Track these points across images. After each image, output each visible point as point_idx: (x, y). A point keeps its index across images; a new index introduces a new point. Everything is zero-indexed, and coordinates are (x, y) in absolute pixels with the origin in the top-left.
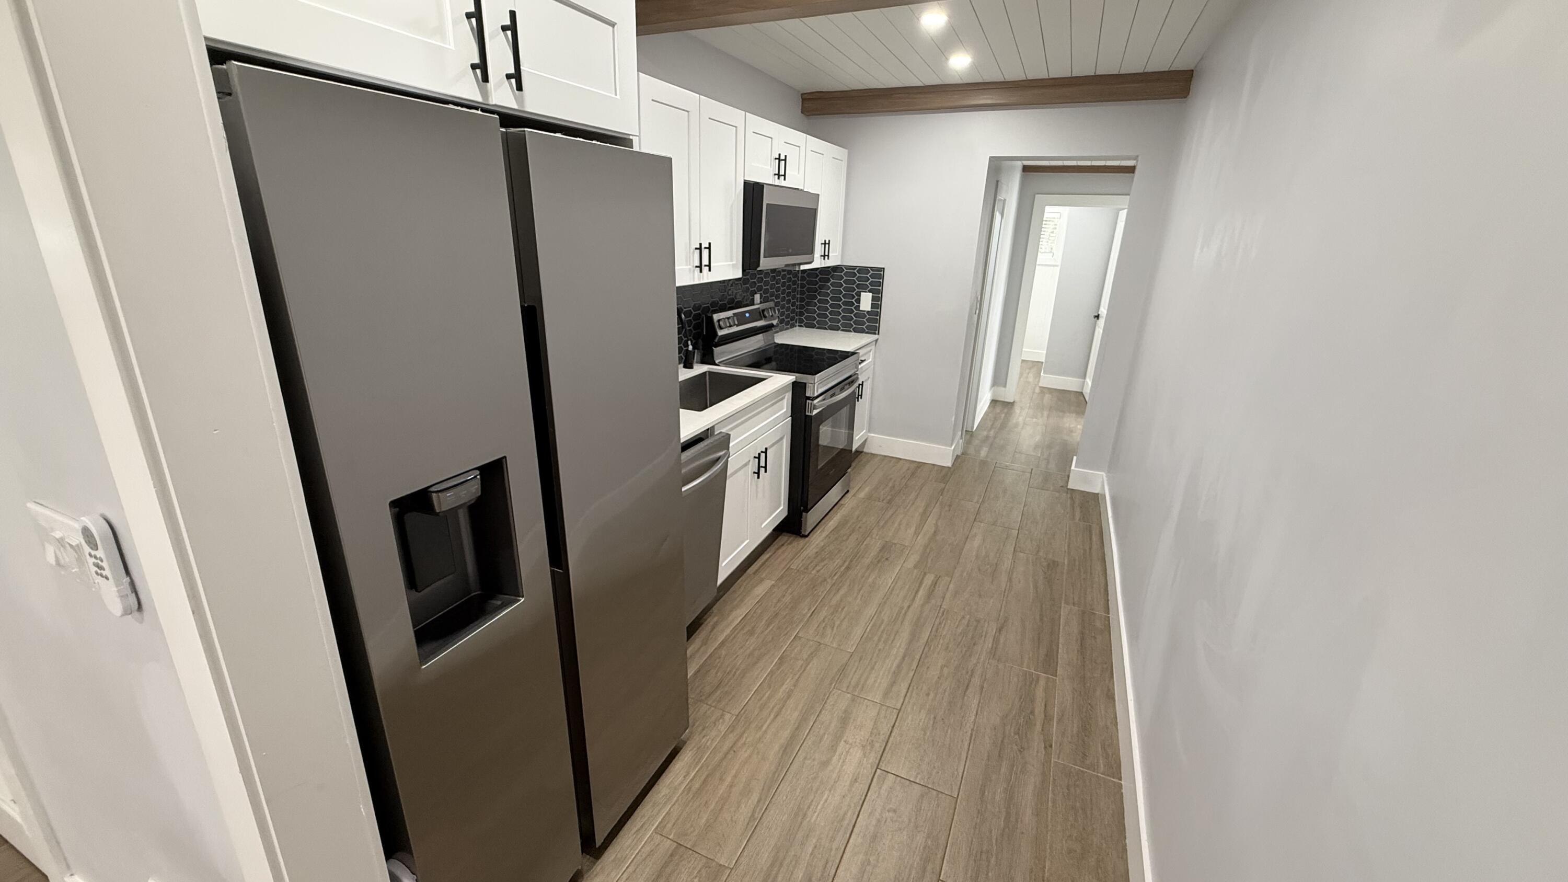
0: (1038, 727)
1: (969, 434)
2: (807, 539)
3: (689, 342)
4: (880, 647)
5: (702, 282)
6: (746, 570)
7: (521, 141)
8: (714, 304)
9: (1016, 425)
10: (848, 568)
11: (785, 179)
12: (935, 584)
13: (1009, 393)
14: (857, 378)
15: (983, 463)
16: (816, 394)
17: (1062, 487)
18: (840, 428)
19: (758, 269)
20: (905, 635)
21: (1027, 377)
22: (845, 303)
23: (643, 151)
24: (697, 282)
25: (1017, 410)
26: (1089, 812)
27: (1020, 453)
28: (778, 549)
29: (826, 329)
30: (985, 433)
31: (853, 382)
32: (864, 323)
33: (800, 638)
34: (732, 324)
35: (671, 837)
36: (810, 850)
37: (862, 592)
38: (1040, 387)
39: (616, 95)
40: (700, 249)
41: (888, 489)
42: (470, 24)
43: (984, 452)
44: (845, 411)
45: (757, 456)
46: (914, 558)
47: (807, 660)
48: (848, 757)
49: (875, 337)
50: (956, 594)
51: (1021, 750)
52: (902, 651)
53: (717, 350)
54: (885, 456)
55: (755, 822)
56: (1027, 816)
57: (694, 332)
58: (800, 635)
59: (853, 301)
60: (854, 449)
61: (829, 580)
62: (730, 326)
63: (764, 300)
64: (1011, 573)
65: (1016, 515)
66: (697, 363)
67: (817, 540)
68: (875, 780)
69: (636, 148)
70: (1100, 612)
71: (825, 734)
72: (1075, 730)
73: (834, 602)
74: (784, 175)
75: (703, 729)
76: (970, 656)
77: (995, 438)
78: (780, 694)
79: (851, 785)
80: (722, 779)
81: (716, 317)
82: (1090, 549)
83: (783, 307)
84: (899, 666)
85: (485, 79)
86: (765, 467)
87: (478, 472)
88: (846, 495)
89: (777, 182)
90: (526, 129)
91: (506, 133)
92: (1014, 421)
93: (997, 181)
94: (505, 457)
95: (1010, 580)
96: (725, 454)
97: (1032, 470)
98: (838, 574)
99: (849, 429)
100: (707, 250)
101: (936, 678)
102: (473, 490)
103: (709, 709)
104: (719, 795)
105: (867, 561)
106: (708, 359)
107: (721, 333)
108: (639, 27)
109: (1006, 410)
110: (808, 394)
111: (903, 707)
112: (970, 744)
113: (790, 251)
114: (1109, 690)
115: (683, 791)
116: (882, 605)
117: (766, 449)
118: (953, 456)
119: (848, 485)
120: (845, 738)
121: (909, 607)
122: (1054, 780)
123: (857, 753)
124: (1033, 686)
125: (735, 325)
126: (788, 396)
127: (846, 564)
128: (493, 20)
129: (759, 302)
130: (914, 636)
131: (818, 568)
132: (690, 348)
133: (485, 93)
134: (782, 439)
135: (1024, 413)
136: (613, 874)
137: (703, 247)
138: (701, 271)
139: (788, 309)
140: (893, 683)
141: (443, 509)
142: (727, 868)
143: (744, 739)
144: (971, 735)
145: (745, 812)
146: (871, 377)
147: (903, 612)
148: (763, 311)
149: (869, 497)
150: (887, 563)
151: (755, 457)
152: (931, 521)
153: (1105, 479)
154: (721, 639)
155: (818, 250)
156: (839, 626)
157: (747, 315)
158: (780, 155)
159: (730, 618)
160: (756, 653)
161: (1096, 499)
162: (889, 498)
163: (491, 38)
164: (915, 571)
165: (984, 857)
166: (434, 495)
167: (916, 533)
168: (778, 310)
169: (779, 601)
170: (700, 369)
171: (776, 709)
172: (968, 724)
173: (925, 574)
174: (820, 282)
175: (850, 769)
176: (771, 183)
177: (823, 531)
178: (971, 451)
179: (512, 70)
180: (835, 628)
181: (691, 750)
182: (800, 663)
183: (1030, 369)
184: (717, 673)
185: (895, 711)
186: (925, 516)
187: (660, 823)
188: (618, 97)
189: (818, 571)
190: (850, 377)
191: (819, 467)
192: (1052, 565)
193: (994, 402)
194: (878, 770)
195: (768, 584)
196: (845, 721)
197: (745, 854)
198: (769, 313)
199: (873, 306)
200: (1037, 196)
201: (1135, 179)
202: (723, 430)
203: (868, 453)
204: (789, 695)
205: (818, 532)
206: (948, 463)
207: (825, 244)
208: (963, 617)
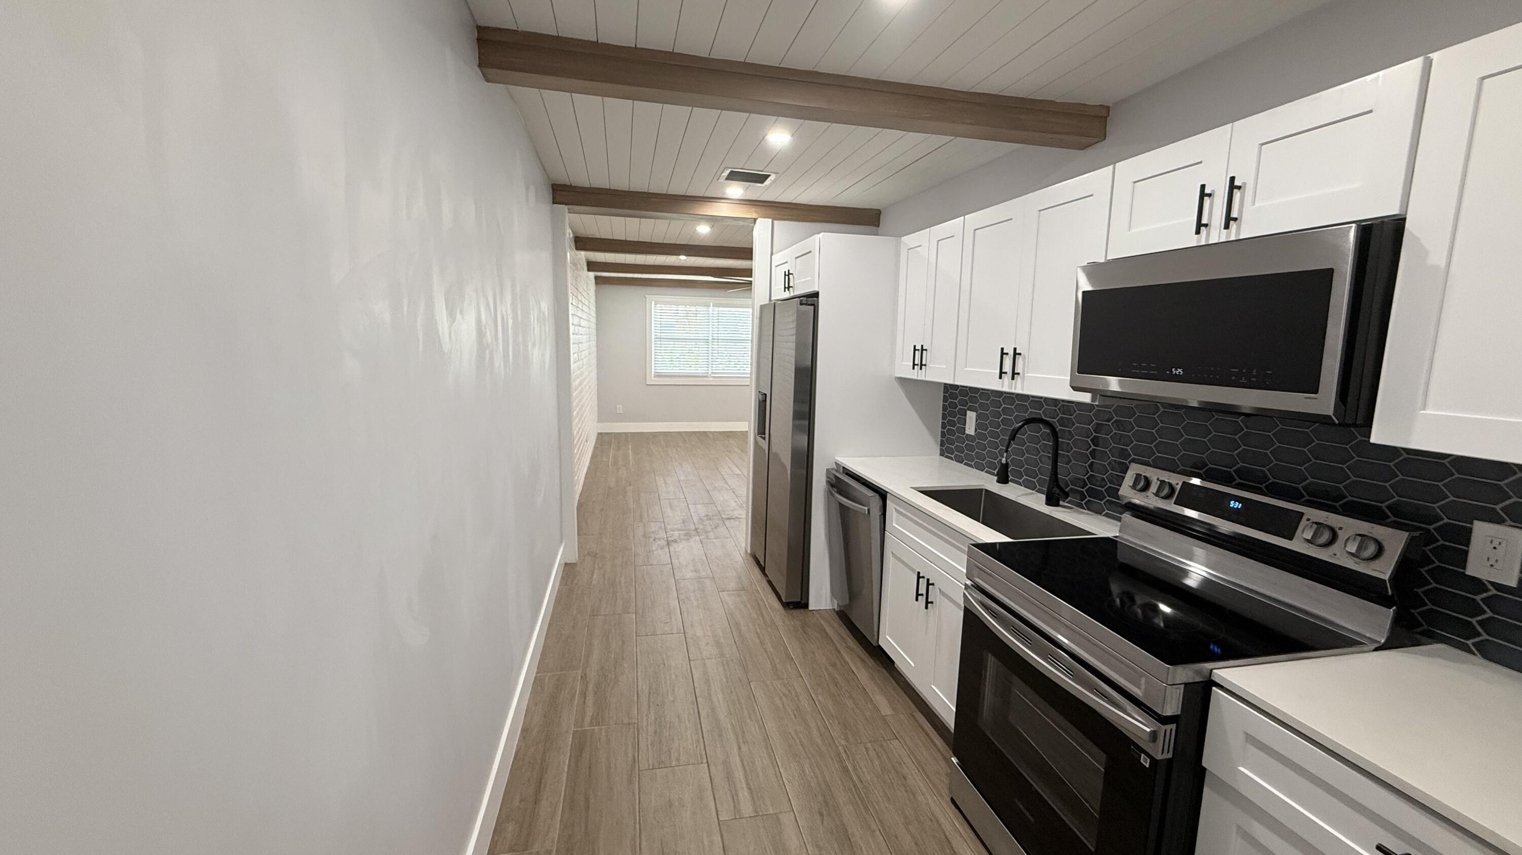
37: (799, 745)
51: (602, 669)
101: (677, 689)
111: (689, 664)
112: (637, 662)
120: (711, 638)
124: (595, 717)
144: (637, 666)
151: (921, 576)
156: (781, 698)
160: (810, 654)
185: (693, 659)
194: (683, 632)
196: (718, 645)
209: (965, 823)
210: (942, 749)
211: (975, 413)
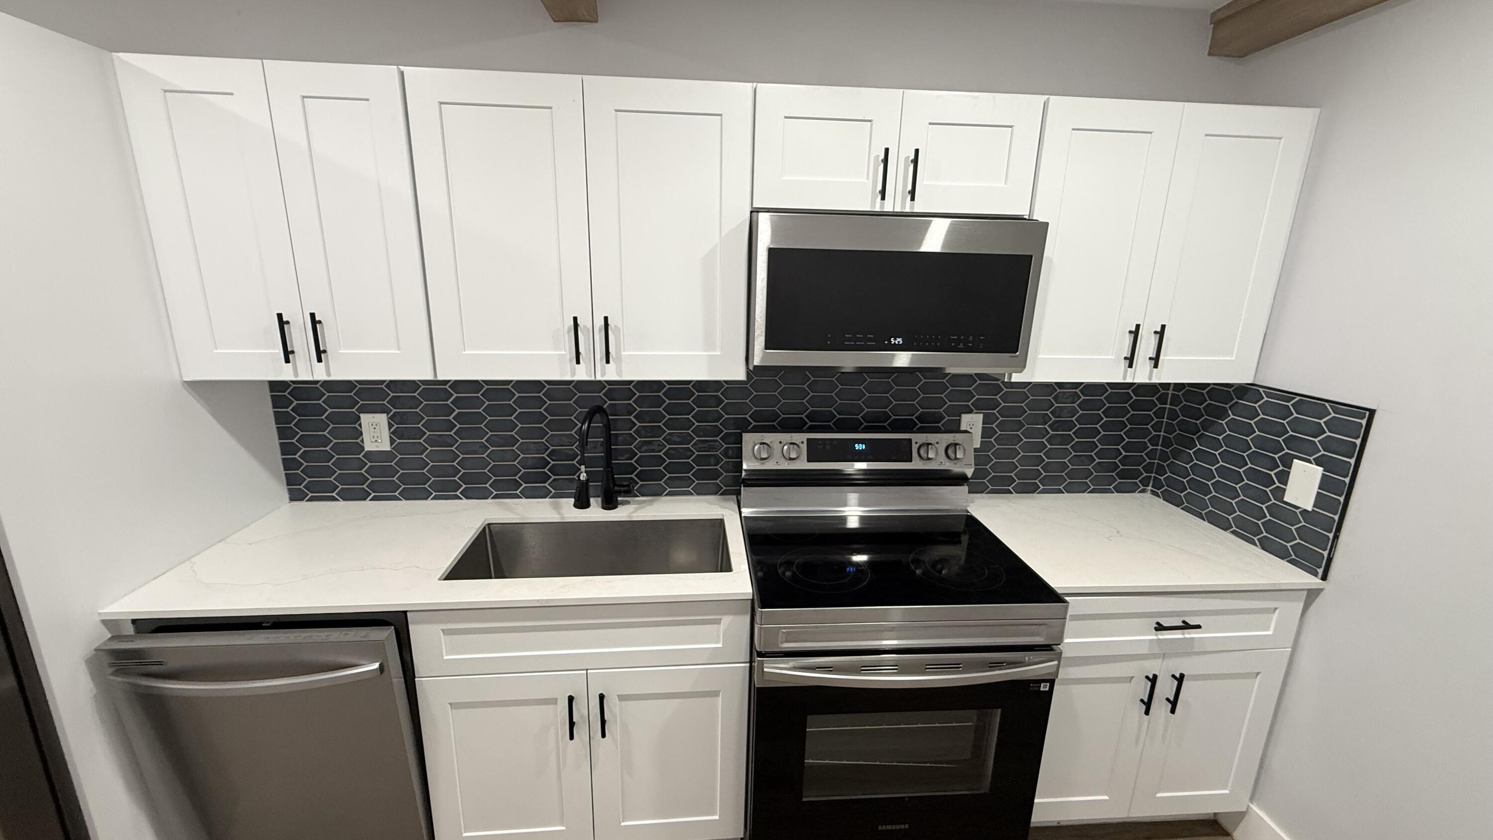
22: (1254, 475)
32: (1290, 537)
34: (792, 455)
59: (1271, 474)
125: (802, 458)
157: (860, 446)
199: (1322, 502)
211: (385, 415)
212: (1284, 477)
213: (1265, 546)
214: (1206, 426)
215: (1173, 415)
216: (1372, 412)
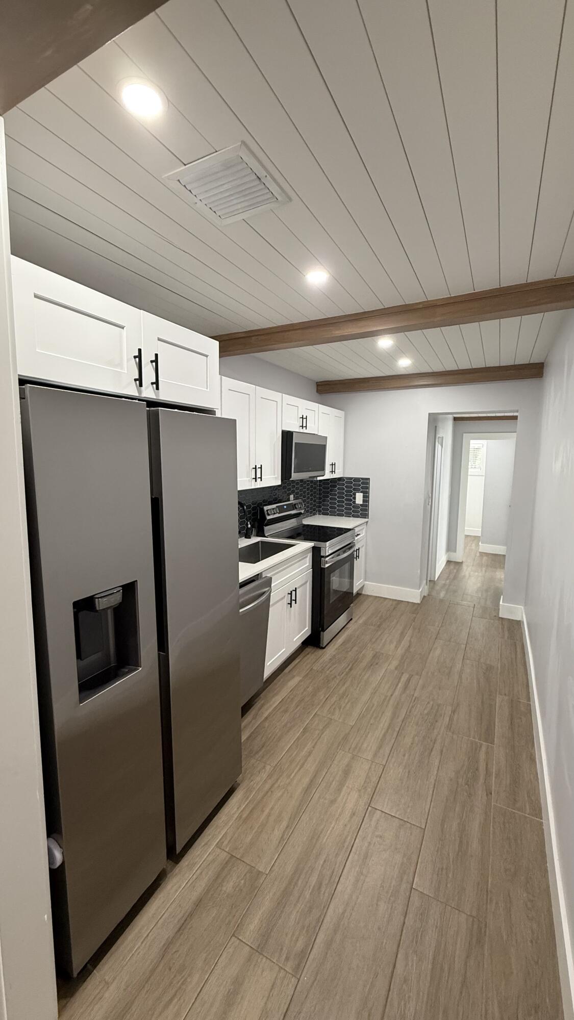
0: (481, 780)
1: (432, 583)
2: (324, 650)
3: (249, 523)
4: (371, 722)
5: (256, 487)
6: (284, 670)
7: (157, 414)
8: (264, 501)
9: (464, 576)
10: (351, 669)
11: (306, 429)
12: (409, 680)
13: (458, 556)
14: (354, 545)
15: (441, 601)
16: (327, 554)
17: (495, 616)
18: (344, 578)
19: (291, 479)
20: (388, 714)
21: (471, 546)
22: (347, 500)
23: (223, 417)
24: (253, 487)
25: (464, 566)
26: (519, 842)
27: (467, 595)
28: (304, 657)
29: (335, 515)
30: (443, 582)
31: (351, 547)
32: (359, 512)
33: (318, 715)
34: (275, 512)
35: (227, 850)
36: (322, 863)
37: (360, 685)
38: (480, 552)
39: (207, 389)
40: (256, 468)
41: (378, 618)
42: (136, 361)
43: (442, 595)
44: (347, 566)
45: (290, 593)
46: (395, 663)
47: (322, 730)
48: (349, 798)
49: (366, 520)
50: (423, 687)
51: (470, 795)
52: (386, 725)
53: (266, 528)
54: (376, 597)
55: (283, 841)
56: (475, 845)
57: (252, 517)
58: (318, 713)
59: (351, 498)
60: (355, 591)
61: (338, 677)
62: (274, 514)
63: (295, 498)
64: (461, 672)
65: (464, 635)
66: (254, 536)
67: (330, 651)
68: (367, 815)
69: (218, 415)
70: (524, 701)
71: (333, 781)
72: (508, 782)
73: (341, 692)
74: (306, 427)
75: (251, 776)
76: (434, 729)
77: (450, 585)
78: (303, 753)
79: (351, 817)
80: (263, 811)
81: (266, 508)
82: (516, 658)
83: (308, 503)
84: (384, 735)
85: (141, 385)
86: (295, 600)
87: (121, 588)
88: (351, 622)
89: (301, 431)
90: (160, 408)
91: (149, 410)
92: (463, 574)
93: (436, 427)
94: (136, 581)
95: (460, 677)
96: (268, 590)
97: (475, 605)
98: (345, 673)
99: (350, 579)
100: (260, 469)
101: (410, 744)
102: (117, 598)
103: (256, 762)
104: (260, 822)
105: (363, 664)
106: (261, 533)
107: (268, 518)
108: (221, 354)
109: (457, 568)
110: (322, 554)
111: (388, 763)
112: (434, 790)
113: (310, 469)
114: (531, 755)
115: (236, 819)
116: (374, 693)
117: (296, 588)
118: (421, 595)
119: (352, 615)
120: (347, 785)
121: (392, 695)
122: (494, 818)
123: (354, 795)
124: (478, 751)
125: (277, 513)
126: (310, 555)
127: (349, 667)
128: (146, 358)
129: (293, 499)
130: (394, 715)
131: (330, 669)
132: (249, 526)
133: (140, 392)
134: (306, 582)
135: (469, 569)
136: (187, 875)
137: (257, 467)
138: (256, 481)
139: (311, 504)
140: (380, 747)
141: (101, 609)
142: (265, 873)
143: (279, 783)
144: (435, 784)
145: (277, 833)
146: (365, 545)
147: (388, 698)
148: (295, 505)
149: (365, 623)
150: (377, 666)
151: (289, 594)
152: (407, 638)
153: (523, 611)
154: (265, 715)
155: (328, 468)
156: (345, 707)
157: (285, 507)
158: (303, 416)
159: (271, 702)
160: (289, 725)
161: (519, 623)
162: (378, 623)
163: (145, 367)
164: (396, 672)
165: (444, 872)
166: (97, 600)
167: (396, 647)
168: (305, 504)
169: (305, 690)
170: (255, 540)
171: (300, 764)
172: (432, 777)
173: (403, 673)
174: (331, 487)
175: (350, 806)
176: (298, 431)
177: (334, 645)
178: (434, 594)
179: (154, 381)
180: (341, 710)
181: (242, 790)
182: (317, 732)
183: (473, 540)
184: (262, 738)
185: (381, 766)
186: (402, 635)
187: (220, 840)
188: (208, 390)
189: (331, 671)
190: (350, 544)
191: (331, 602)
192: (489, 668)
193: (449, 562)
194: (369, 807)
195: (297, 679)
196: (347, 772)
197: (277, 863)
198: (298, 506)
199: (364, 501)
200: (464, 434)
201: (518, 423)
202: (268, 575)
203: (365, 595)
204: (310, 753)
205: (332, 644)
206: (418, 601)
207: (332, 465)
208: (428, 703)
209: (329, 644)
210: (301, 659)
212: (355, 498)
213: (354, 516)
214: (331, 490)
215: (320, 490)
216: (369, 479)
